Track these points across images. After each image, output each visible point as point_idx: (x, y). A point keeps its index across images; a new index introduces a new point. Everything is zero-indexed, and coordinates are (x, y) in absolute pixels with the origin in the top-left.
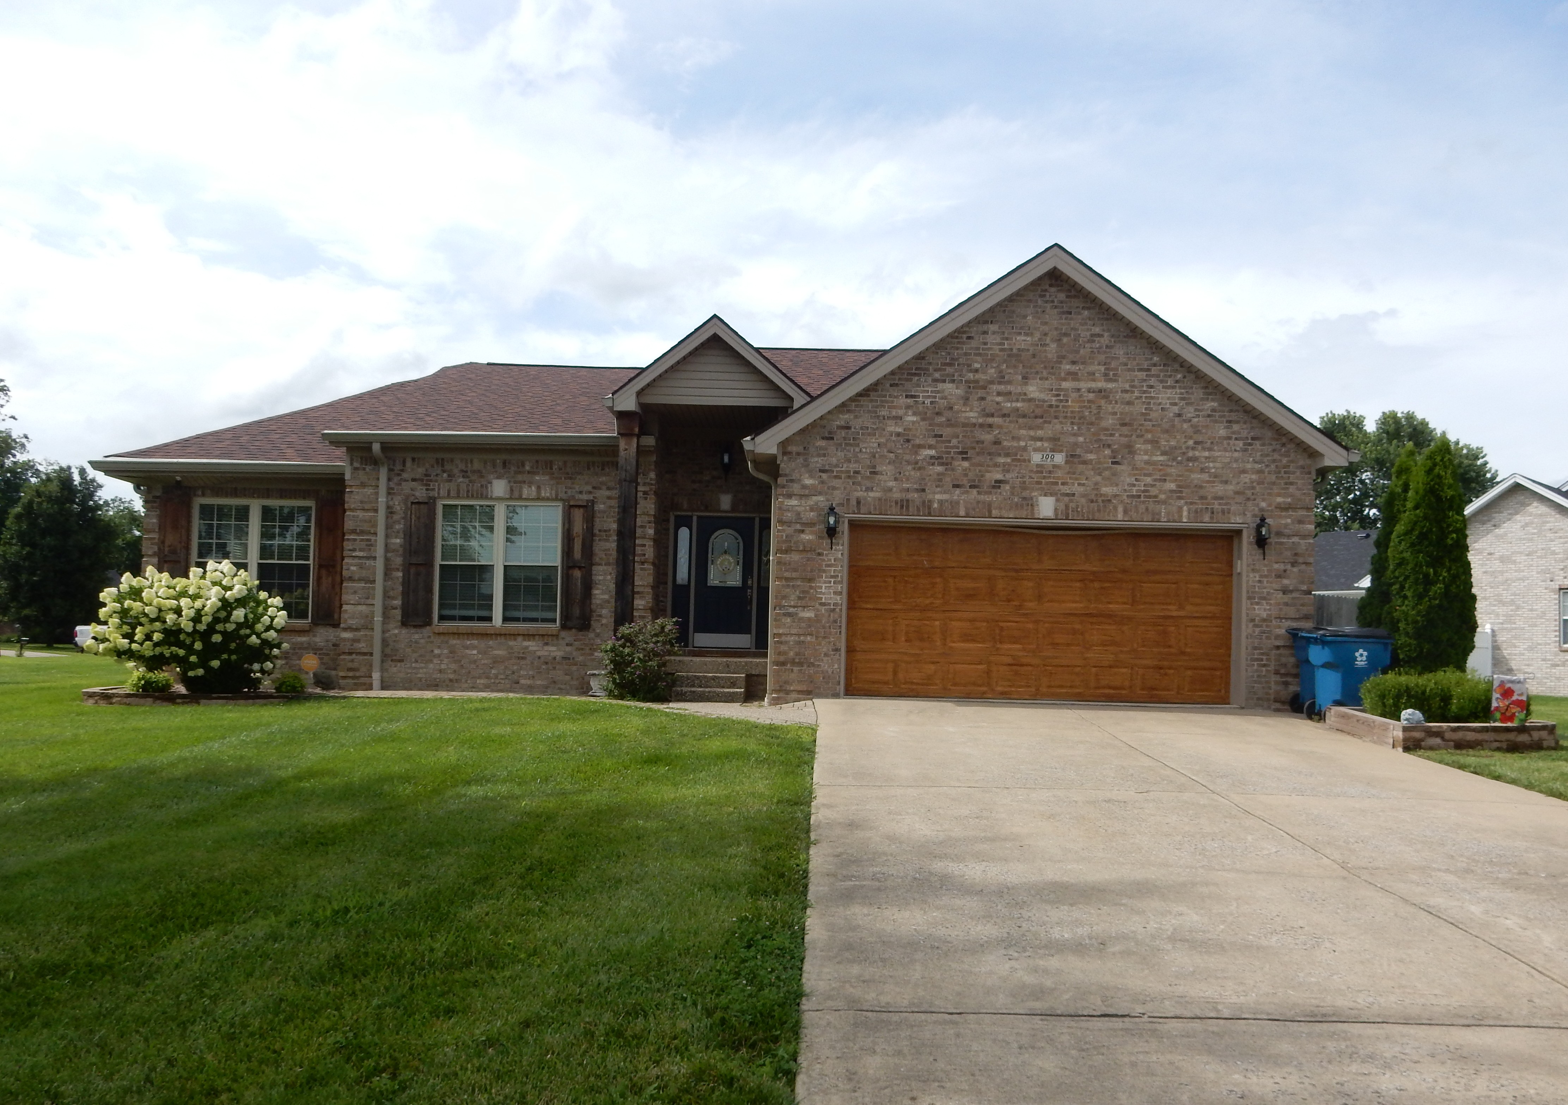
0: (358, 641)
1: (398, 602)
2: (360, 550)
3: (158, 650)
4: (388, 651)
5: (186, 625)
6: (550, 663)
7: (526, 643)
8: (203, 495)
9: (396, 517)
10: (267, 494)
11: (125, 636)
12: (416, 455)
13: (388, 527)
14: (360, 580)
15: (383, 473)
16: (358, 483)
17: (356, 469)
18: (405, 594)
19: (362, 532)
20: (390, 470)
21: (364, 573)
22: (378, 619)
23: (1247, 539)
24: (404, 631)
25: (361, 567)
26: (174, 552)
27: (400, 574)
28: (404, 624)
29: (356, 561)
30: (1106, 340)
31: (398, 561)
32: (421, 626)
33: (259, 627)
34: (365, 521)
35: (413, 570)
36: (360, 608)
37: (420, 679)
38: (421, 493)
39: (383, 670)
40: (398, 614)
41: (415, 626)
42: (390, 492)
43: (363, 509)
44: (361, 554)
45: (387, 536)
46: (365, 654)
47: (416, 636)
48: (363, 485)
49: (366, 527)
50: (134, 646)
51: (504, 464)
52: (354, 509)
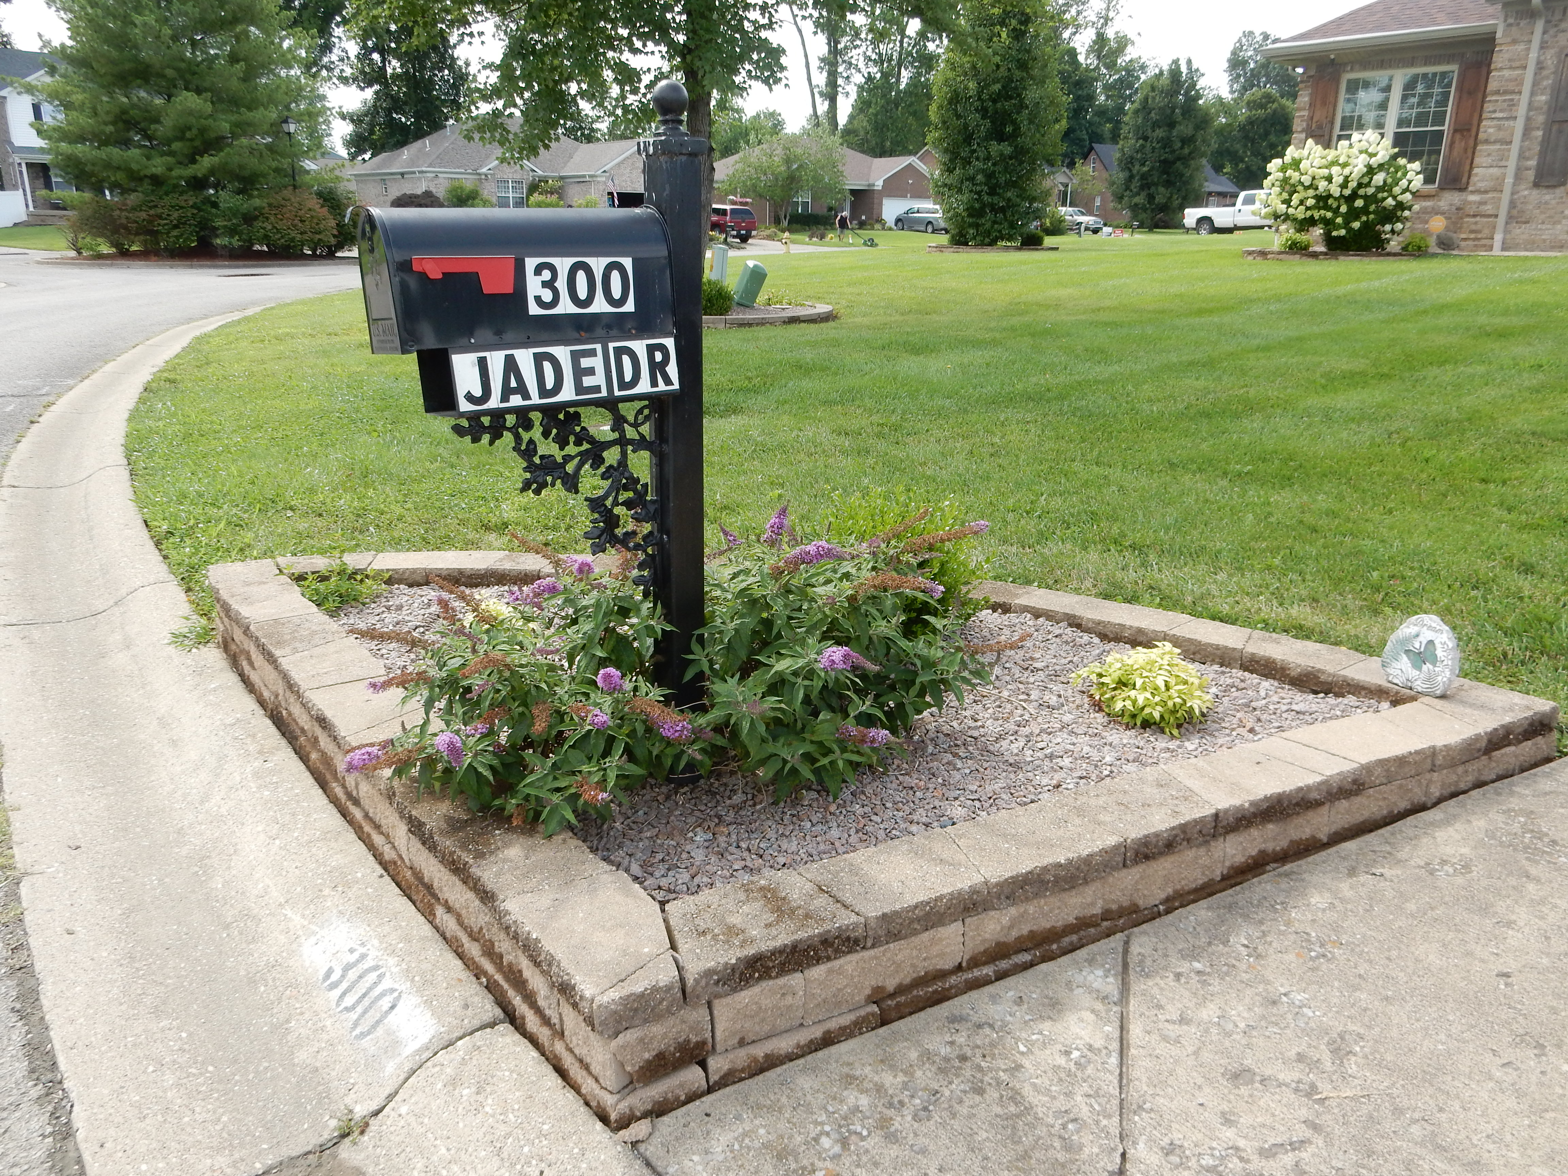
0: (1485, 203)
1: (1533, 163)
2: (1501, 111)
3: (1309, 213)
4: (1515, 212)
5: (1335, 191)
8: (1352, 70)
9: (1545, 73)
11: (1283, 202)
13: (1535, 84)
14: (1495, 142)
15: (1540, 25)
16: (1509, 40)
17: (1510, 25)
18: (1543, 154)
19: (1506, 92)
20: (1548, 22)
21: (1501, 135)
22: (1509, 180)
24: (1535, 192)
25: (1499, 128)
26: (1320, 127)
27: (1540, 133)
28: (1536, 185)
29: (1495, 122)
31: (1541, 119)
32: (1554, 187)
33: (1397, 190)
34: (1511, 80)
35: (1555, 128)
36: (1491, 170)
37: (1544, 241)
39: (1506, 231)
40: (1531, 175)
41: (1548, 187)
42: (1543, 46)
43: (1511, 68)
44: (1501, 115)
45: (1533, 94)
46: (1490, 216)
47: (1547, 197)
48: (1514, 42)
49: (1511, 86)
50: (1291, 211)
52: (1501, 69)
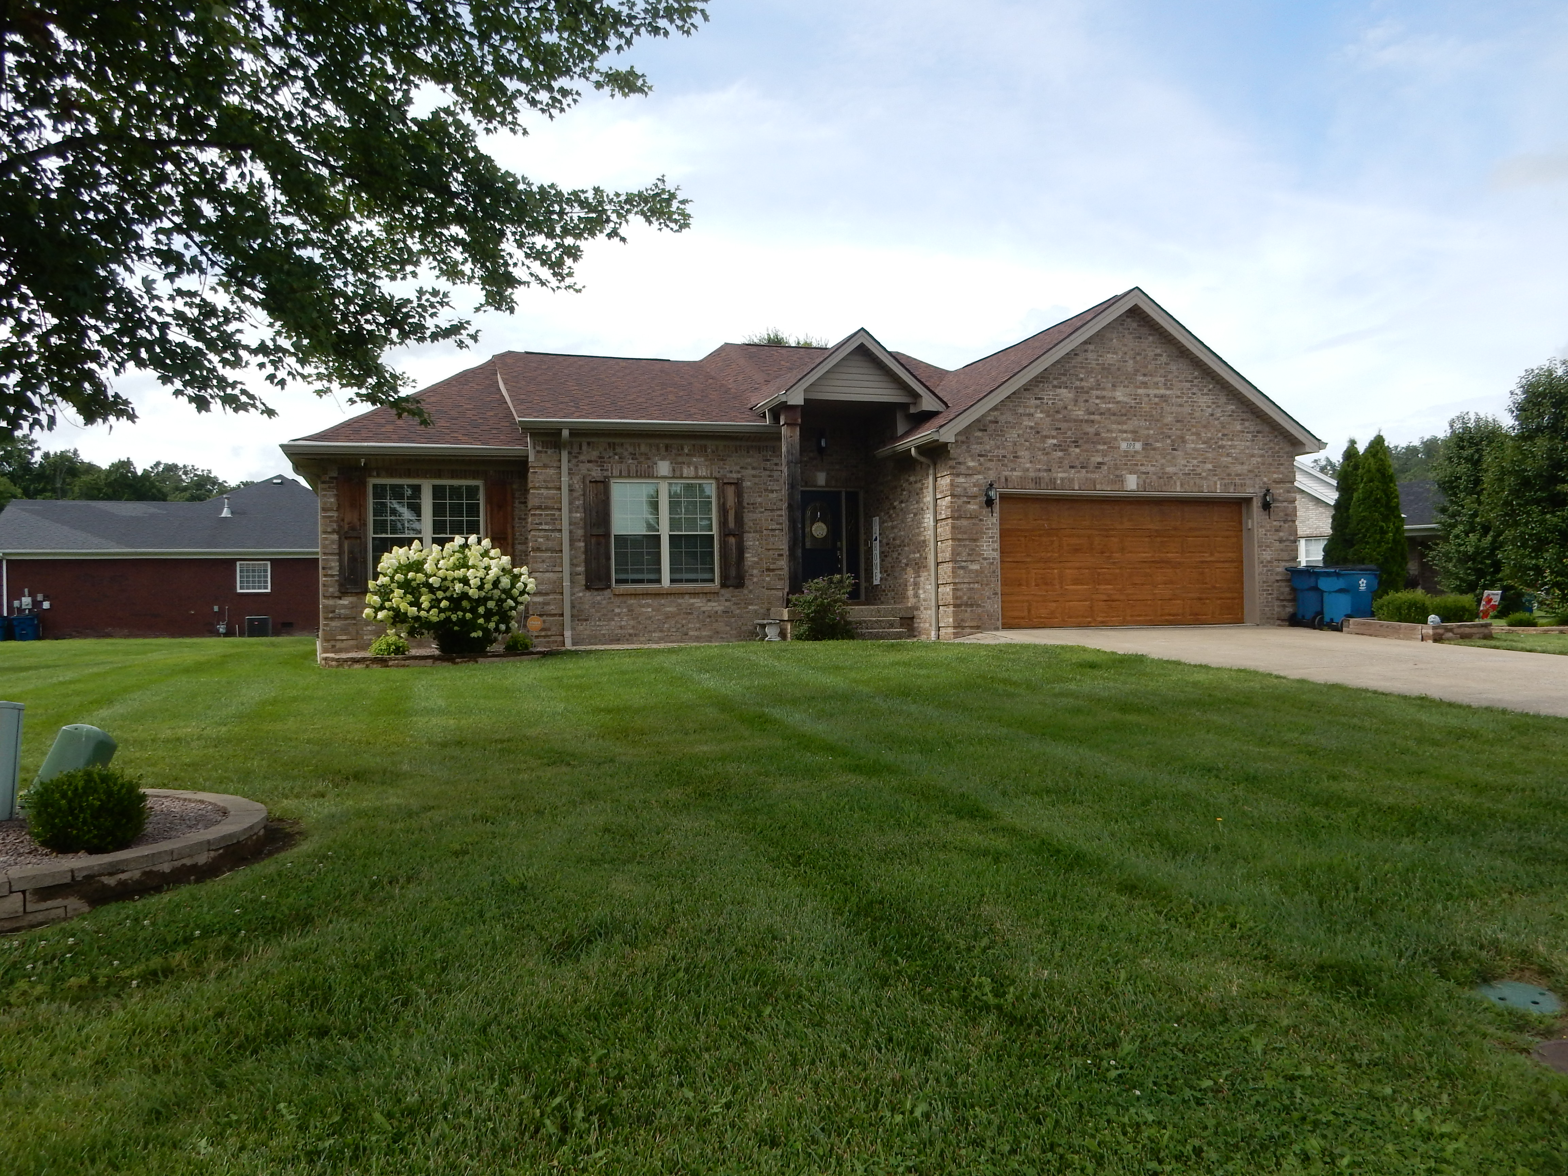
0: (548, 604)
1: (581, 569)
2: (546, 524)
3: (443, 616)
4: (575, 611)
6: (713, 616)
7: (692, 601)
8: (378, 476)
9: (575, 494)
10: (439, 475)
11: (411, 604)
12: (589, 440)
13: (571, 503)
14: (547, 550)
15: (565, 455)
16: (541, 464)
17: (538, 452)
18: (587, 562)
19: (547, 508)
20: (569, 453)
21: (550, 544)
22: (566, 584)
23: (1256, 504)
24: (588, 594)
25: (548, 538)
26: (353, 528)
27: (582, 544)
28: (588, 588)
29: (542, 533)
30: (1164, 359)
31: (580, 532)
32: (602, 589)
33: (515, 592)
34: (549, 498)
35: (593, 540)
36: (547, 575)
37: (604, 635)
38: (596, 473)
39: (573, 629)
40: (582, 579)
41: (597, 590)
42: (570, 473)
43: (547, 488)
44: (547, 527)
45: (570, 512)
46: (554, 615)
47: (599, 598)
48: (545, 466)
49: (550, 503)
50: (423, 614)
51: (667, 448)
52: (539, 488)
